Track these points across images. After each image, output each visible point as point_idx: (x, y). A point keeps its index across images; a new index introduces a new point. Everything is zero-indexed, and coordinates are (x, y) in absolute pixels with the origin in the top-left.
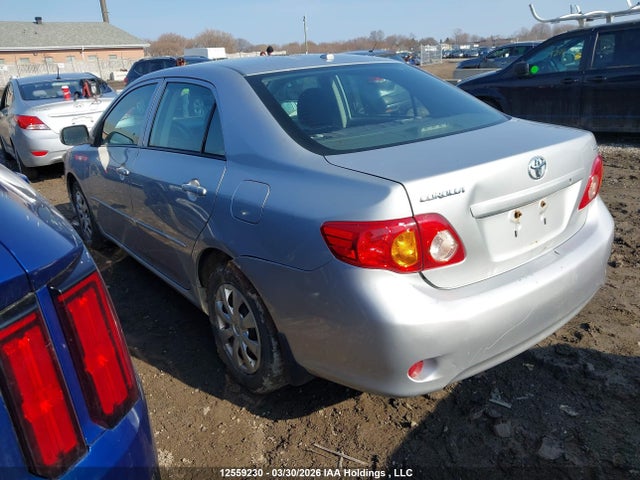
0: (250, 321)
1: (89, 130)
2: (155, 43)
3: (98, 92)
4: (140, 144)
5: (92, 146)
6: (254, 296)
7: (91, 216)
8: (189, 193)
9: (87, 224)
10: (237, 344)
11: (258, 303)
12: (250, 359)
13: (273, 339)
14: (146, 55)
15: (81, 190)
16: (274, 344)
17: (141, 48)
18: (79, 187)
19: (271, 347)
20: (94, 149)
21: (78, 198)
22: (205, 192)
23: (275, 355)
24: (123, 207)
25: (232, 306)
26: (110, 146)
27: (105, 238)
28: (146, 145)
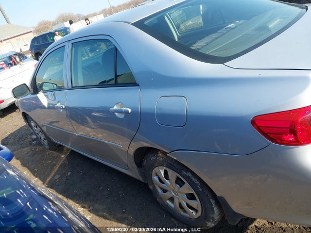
0: (187, 189)
1: (28, 85)
2: (36, 27)
3: (21, 60)
4: (66, 87)
5: (32, 94)
6: (189, 174)
7: (43, 132)
8: (116, 114)
9: (43, 138)
10: (176, 201)
11: (193, 179)
12: (191, 211)
13: (211, 200)
14: (34, 35)
15: (33, 120)
16: (213, 202)
17: (31, 32)
18: (31, 118)
19: (211, 205)
20: (34, 96)
21: (33, 124)
22: (130, 111)
23: (215, 209)
24: (57, 122)
25: (168, 179)
26: (45, 92)
27: (57, 144)
28: (70, 87)
